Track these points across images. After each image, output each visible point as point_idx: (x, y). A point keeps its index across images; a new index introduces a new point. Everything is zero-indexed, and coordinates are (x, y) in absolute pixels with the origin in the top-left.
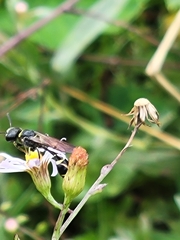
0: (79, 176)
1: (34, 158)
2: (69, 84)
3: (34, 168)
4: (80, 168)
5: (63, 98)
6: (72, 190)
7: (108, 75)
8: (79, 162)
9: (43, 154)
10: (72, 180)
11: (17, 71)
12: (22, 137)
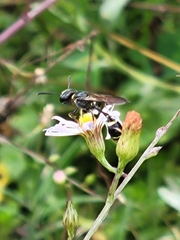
0: (133, 140)
1: (88, 120)
2: (117, 31)
3: (88, 132)
4: (134, 132)
5: (112, 46)
6: (125, 155)
7: (157, 22)
8: (133, 126)
9: (97, 116)
10: (127, 144)
11: (66, 20)
12: (75, 98)
